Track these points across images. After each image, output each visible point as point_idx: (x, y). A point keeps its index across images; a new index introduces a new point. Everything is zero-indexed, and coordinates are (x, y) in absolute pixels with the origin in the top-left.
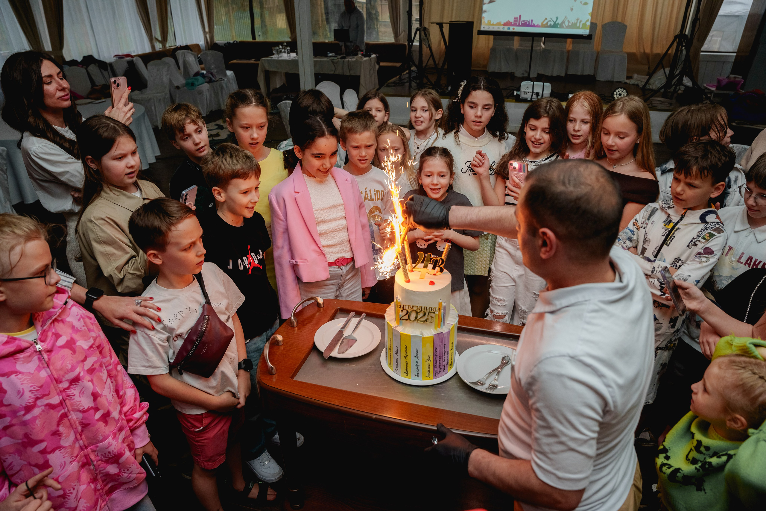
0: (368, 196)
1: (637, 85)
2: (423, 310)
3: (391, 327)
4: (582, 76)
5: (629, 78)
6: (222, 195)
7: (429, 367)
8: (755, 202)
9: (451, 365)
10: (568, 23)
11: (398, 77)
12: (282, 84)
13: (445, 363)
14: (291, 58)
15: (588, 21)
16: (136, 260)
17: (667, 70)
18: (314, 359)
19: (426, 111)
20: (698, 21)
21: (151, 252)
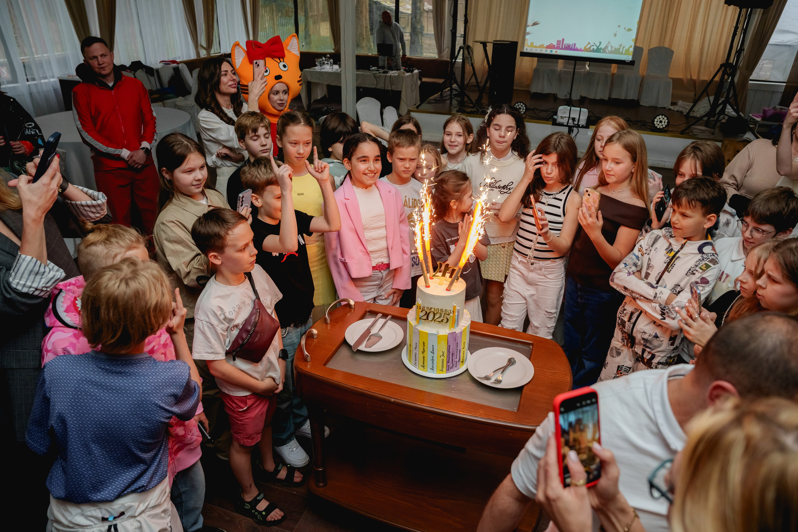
0: (407, 203)
1: (682, 112)
2: (440, 312)
3: (412, 325)
4: (625, 101)
5: (673, 104)
6: (259, 200)
7: (443, 361)
8: (751, 235)
9: (462, 362)
10: (611, 48)
11: (439, 93)
12: (324, 95)
13: (457, 360)
14: (334, 70)
15: (631, 47)
16: (201, 257)
17: (712, 98)
18: (344, 351)
19: (460, 136)
20: (743, 52)
21: (212, 254)
